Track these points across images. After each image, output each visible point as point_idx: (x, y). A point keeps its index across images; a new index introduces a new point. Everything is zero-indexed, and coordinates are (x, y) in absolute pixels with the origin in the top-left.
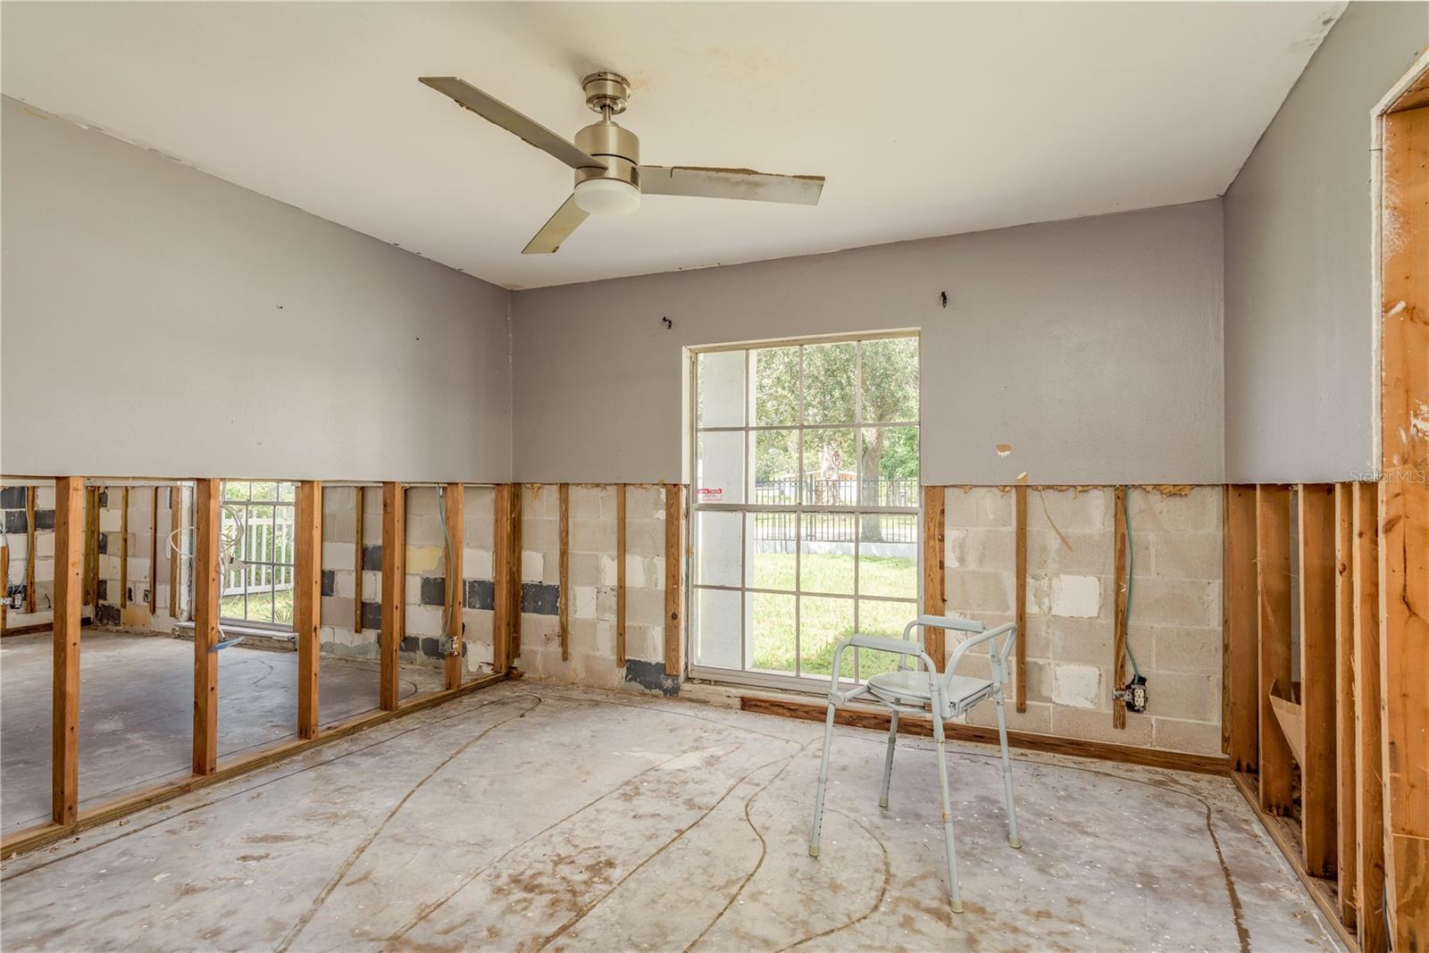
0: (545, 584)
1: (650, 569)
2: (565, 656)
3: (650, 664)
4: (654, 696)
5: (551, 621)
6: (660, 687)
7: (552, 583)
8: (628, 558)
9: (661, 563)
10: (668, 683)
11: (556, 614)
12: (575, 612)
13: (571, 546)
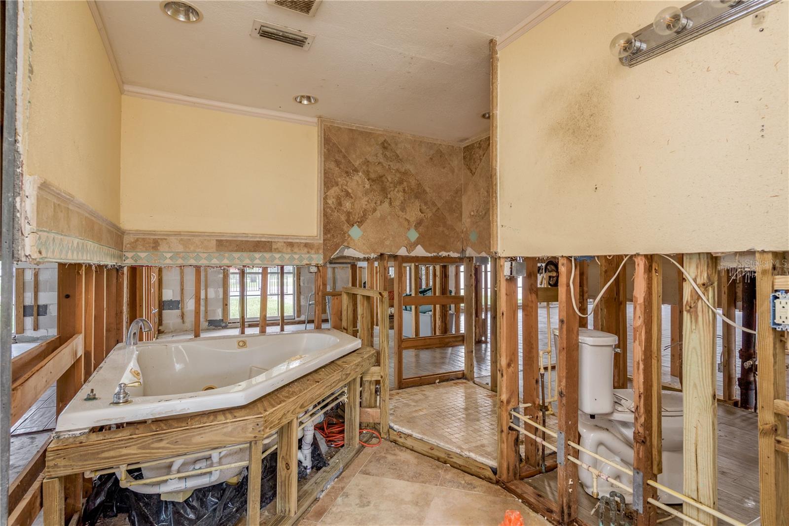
0: (173, 300)
1: (216, 292)
2: (183, 322)
3: (217, 320)
4: (219, 329)
5: (178, 312)
6: (221, 326)
7: (177, 300)
8: (208, 289)
9: (221, 291)
10: (224, 325)
11: (179, 309)
12: (187, 308)
13: (185, 287)
